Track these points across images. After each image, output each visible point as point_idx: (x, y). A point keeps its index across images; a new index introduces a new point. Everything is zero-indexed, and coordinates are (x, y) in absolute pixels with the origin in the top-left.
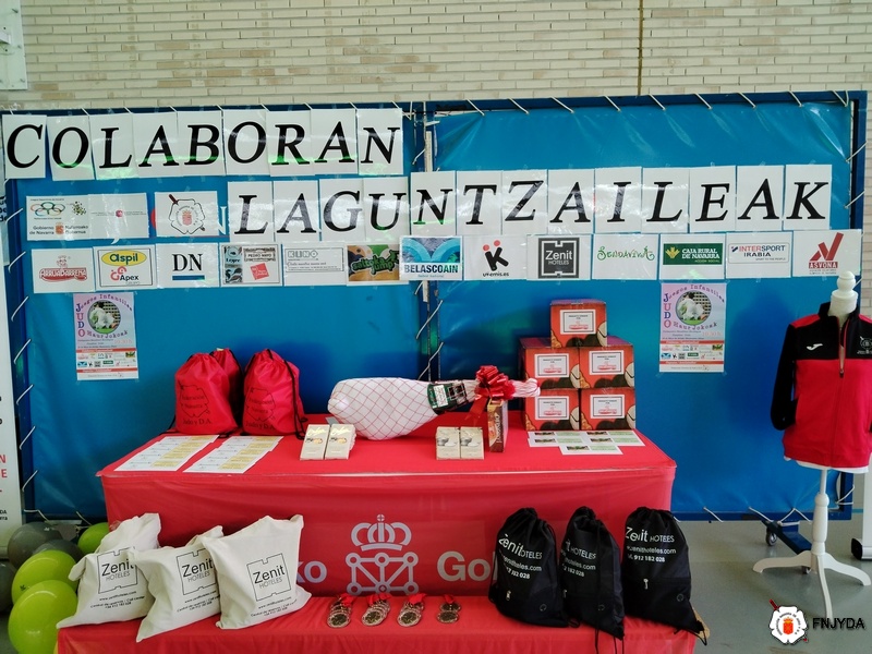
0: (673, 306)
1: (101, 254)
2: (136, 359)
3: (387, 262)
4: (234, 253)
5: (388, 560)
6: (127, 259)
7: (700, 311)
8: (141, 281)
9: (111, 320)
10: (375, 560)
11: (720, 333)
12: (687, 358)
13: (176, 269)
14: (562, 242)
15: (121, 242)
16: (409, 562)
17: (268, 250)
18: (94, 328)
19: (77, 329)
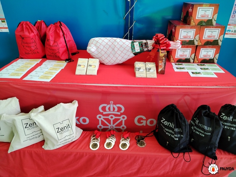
2: (6, 23)
5: (114, 117)
10: (109, 117)
16: (123, 119)
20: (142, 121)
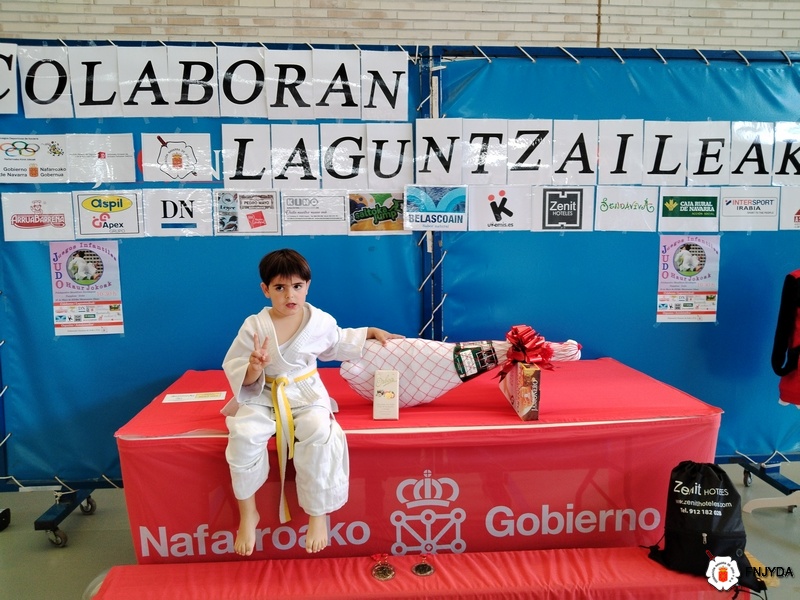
0: (671, 258)
1: (81, 199)
2: (121, 312)
3: (390, 212)
4: (229, 200)
5: (435, 517)
6: (111, 205)
7: (696, 262)
8: (126, 228)
9: (93, 270)
10: (421, 517)
11: (713, 284)
12: (683, 309)
13: (165, 216)
14: (566, 193)
15: (104, 186)
16: (457, 519)
17: (265, 197)
18: (74, 279)
19: (54, 280)
20: (503, 523)
